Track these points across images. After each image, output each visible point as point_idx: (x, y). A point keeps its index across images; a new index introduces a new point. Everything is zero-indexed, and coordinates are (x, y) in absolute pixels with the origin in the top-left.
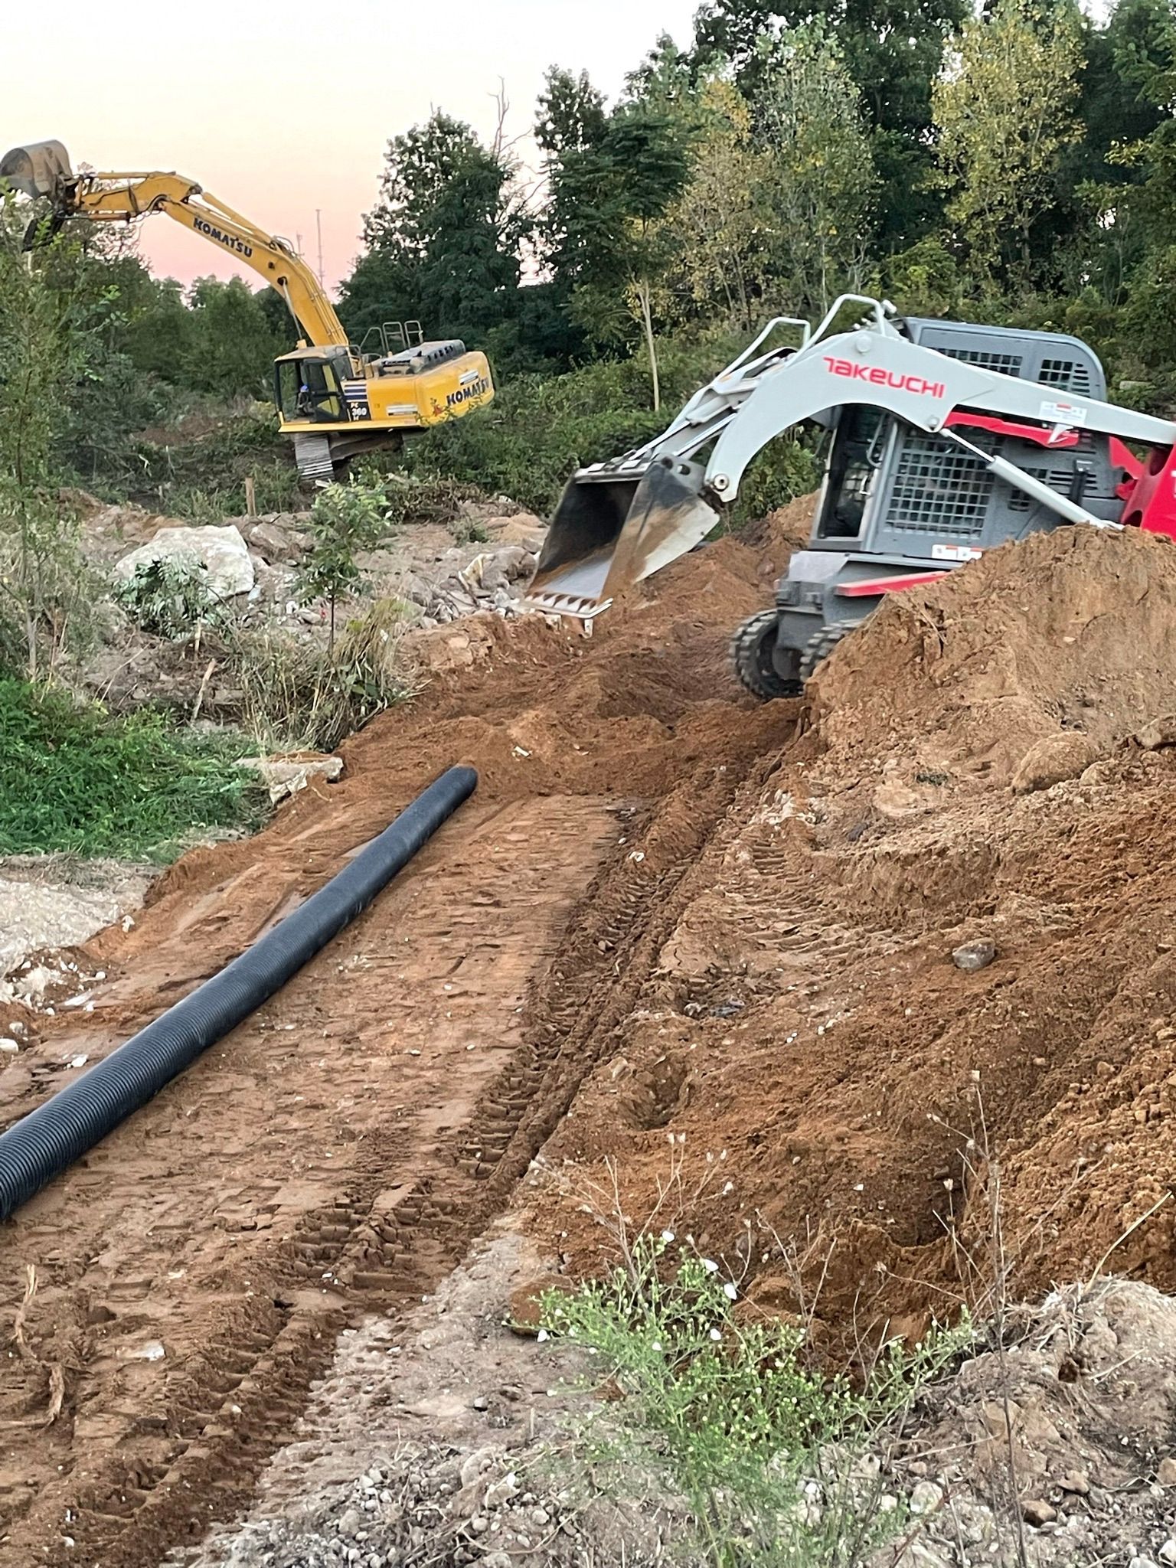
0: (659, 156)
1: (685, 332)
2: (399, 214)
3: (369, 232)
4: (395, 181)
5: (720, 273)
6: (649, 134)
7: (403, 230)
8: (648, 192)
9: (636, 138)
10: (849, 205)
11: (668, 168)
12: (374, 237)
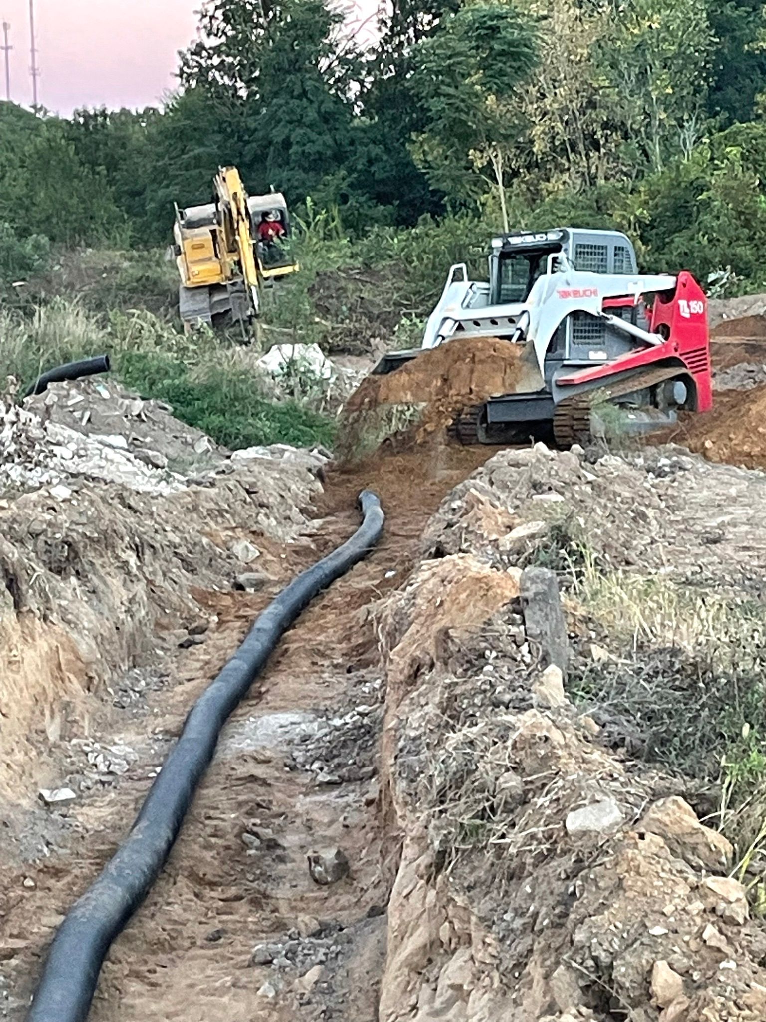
0: (510, 44)
1: (526, 182)
2: (217, 50)
3: (185, 69)
4: (212, 17)
5: (559, 127)
6: (502, 23)
7: (221, 67)
8: (501, 73)
9: (490, 28)
10: (684, 66)
11: (519, 54)
12: (190, 75)
